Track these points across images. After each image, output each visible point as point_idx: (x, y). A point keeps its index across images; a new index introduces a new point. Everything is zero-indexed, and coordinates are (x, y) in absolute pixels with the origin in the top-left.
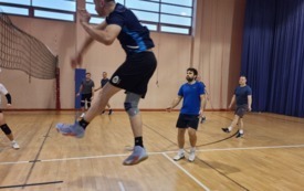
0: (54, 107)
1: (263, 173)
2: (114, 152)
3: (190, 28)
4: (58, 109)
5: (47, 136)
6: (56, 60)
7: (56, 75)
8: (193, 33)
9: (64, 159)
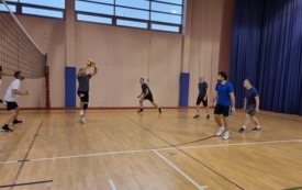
0: (44, 105)
1: (250, 167)
2: (105, 150)
3: (181, 26)
4: (48, 107)
5: (36, 135)
6: (45, 57)
7: (46, 73)
8: (184, 32)
9: (54, 158)
